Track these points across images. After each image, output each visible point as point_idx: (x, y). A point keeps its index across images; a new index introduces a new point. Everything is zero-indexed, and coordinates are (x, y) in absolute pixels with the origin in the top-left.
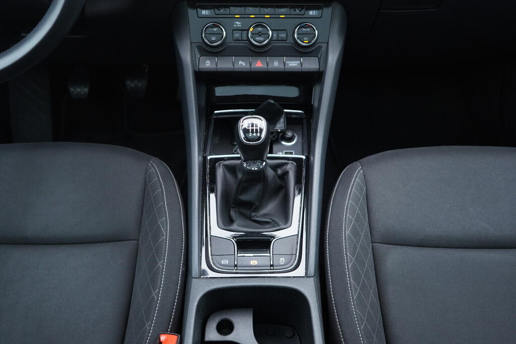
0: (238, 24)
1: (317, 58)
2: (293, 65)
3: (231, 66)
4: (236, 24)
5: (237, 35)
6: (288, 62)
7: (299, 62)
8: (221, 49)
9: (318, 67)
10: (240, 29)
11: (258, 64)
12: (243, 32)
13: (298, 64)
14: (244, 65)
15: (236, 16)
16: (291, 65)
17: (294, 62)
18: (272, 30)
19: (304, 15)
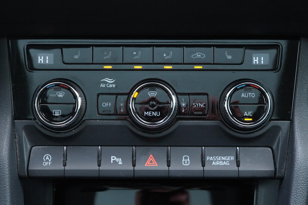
0: (109, 82)
1: (270, 149)
2: (221, 163)
3: (95, 167)
4: (106, 83)
5: (107, 104)
6: (211, 159)
7: (233, 158)
8: (74, 132)
9: (273, 169)
10: (111, 92)
11: (148, 162)
12: (118, 96)
13: (230, 162)
14: (120, 163)
15: (105, 67)
16: (217, 163)
17: (224, 158)
18: (177, 94)
19: (242, 64)
